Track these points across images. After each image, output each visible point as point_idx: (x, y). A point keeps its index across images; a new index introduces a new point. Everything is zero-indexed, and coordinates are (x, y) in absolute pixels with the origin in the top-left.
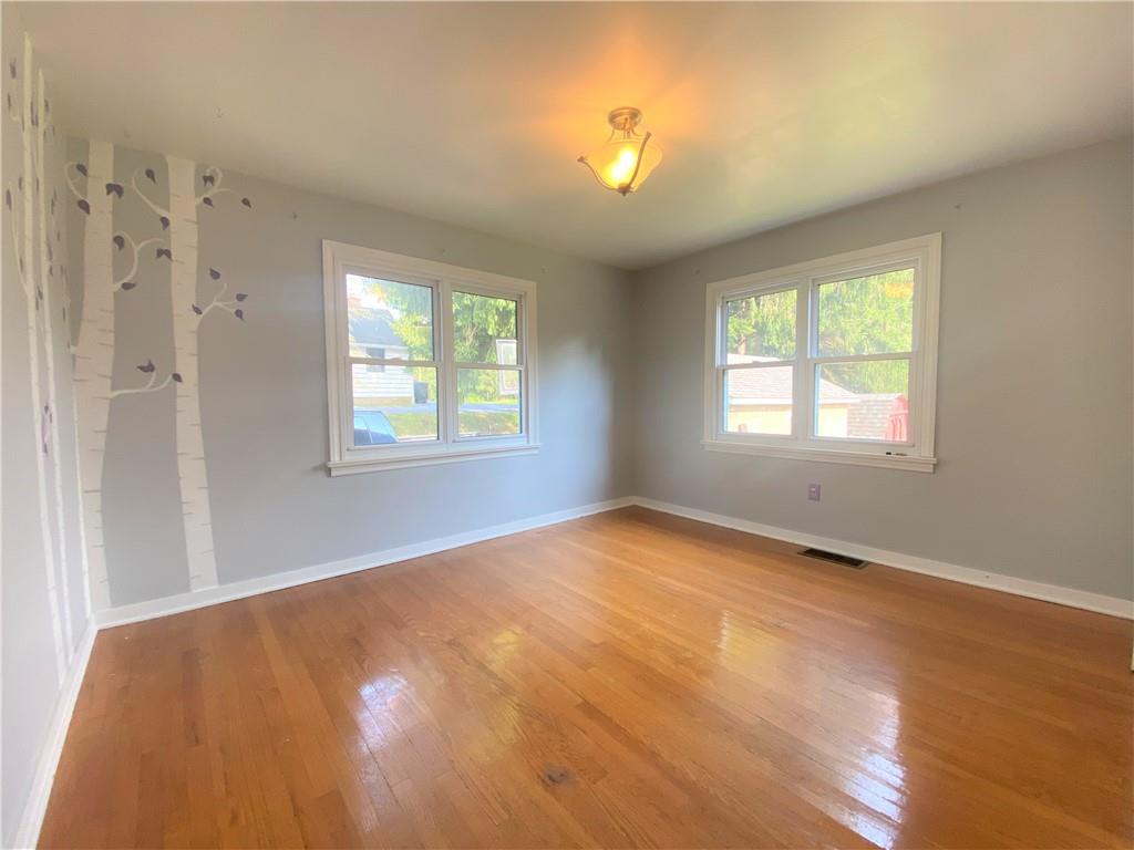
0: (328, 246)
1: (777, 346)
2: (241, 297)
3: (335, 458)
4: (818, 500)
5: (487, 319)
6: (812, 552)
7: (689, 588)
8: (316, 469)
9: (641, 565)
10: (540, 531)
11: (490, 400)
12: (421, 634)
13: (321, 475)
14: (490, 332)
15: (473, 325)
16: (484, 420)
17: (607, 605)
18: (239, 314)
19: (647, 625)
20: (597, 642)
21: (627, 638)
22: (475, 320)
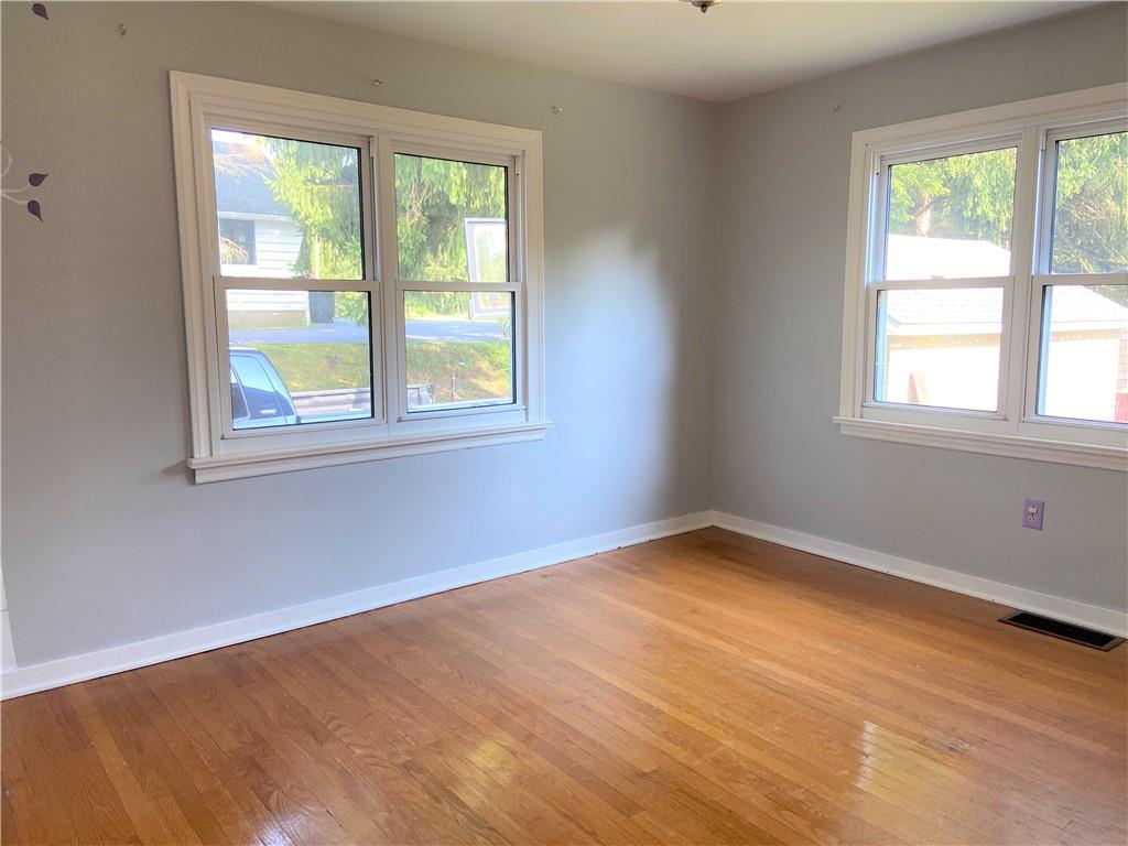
0: (181, 83)
1: (992, 216)
2: (36, 179)
3: (201, 454)
4: (1041, 529)
5: (446, 177)
6: (1026, 620)
7: (805, 680)
8: (169, 472)
9: (721, 637)
10: (547, 573)
11: (447, 311)
12: (358, 751)
13: (179, 482)
14: (453, 201)
15: (421, 185)
16: (437, 355)
17: (664, 707)
18: (34, 208)
19: (729, 743)
20: (647, 770)
21: (697, 763)
22: (425, 178)
